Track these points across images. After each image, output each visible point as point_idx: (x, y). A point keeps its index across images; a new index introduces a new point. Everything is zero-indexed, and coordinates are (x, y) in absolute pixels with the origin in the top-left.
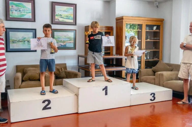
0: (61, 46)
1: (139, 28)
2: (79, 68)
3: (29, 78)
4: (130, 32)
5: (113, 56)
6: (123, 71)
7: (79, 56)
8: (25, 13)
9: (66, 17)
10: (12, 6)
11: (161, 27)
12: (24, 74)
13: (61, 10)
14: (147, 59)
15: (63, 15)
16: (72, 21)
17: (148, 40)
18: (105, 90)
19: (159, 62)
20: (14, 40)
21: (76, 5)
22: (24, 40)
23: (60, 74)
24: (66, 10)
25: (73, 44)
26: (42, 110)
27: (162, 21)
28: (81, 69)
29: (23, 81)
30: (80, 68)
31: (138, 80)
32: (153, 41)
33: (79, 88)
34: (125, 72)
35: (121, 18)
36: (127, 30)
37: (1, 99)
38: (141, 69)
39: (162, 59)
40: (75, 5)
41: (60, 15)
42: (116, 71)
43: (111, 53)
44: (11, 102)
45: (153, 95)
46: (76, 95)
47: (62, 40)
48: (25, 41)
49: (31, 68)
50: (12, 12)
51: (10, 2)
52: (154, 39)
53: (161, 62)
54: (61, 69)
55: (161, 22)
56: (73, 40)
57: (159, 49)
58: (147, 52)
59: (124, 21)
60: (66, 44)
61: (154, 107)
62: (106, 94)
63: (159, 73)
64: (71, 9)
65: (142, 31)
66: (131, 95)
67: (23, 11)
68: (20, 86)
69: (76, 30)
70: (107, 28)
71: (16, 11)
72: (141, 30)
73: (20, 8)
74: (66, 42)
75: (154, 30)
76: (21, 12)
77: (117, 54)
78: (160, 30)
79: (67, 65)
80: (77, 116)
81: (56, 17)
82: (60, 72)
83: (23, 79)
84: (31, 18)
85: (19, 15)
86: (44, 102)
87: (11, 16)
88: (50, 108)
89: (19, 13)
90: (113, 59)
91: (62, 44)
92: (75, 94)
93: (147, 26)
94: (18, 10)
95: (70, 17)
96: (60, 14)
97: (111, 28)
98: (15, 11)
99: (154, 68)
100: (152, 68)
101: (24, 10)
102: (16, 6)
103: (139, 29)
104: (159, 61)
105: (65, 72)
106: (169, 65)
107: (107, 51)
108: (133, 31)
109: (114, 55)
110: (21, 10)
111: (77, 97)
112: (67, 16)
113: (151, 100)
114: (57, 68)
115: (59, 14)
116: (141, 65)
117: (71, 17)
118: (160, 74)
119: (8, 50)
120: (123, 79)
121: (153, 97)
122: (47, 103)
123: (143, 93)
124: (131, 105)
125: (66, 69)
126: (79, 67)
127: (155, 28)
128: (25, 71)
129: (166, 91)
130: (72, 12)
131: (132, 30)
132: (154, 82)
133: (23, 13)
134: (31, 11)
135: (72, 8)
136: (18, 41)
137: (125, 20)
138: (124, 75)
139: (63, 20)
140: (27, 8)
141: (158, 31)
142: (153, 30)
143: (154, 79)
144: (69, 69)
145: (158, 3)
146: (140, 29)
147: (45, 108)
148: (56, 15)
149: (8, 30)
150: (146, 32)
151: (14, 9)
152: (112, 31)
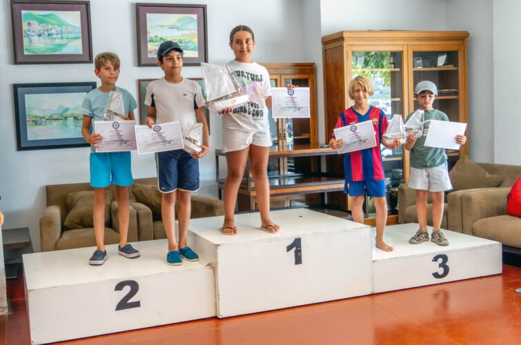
1: (393, 63)
2: (219, 187)
3: (82, 221)
4: (372, 75)
5: (318, 148)
7: (218, 154)
10: (29, 24)
11: (460, 54)
12: (67, 208)
13: (162, 26)
16: (195, 54)
18: (294, 248)
19: (457, 162)
20: (39, 117)
21: (204, 8)
22: (65, 115)
24: (178, 25)
26: (116, 310)
27: (463, 38)
29: (64, 229)
31: (397, 218)
32: (440, 100)
33: (218, 245)
35: (338, 37)
36: (362, 70)
37: (7, 280)
38: (404, 182)
39: (468, 153)
40: (202, 9)
42: (328, 193)
43: (311, 141)
45: (440, 260)
46: (209, 265)
48: (66, 118)
49: (86, 193)
50: (29, 41)
51: (23, 12)
53: (466, 160)
55: (460, 42)
59: (345, 44)
61: (446, 295)
62: (298, 260)
64: (193, 19)
65: (401, 72)
66: (374, 261)
67: (60, 36)
68: (56, 244)
71: (40, 35)
72: (398, 70)
73: (50, 26)
75: (440, 67)
76: (55, 38)
78: (456, 64)
80: (217, 326)
83: (65, 223)
84: (81, 52)
85: (51, 46)
86: (119, 287)
87: (27, 50)
88: (137, 304)
90: (319, 157)
92: (208, 263)
93: (417, 54)
94: (46, 33)
96: (160, 36)
97: (311, 67)
98: (37, 37)
101: (61, 33)
102: (40, 22)
103: (393, 66)
106: (491, 168)
107: (301, 135)
108: (381, 72)
109: (321, 147)
110: (54, 31)
111: (214, 271)
112: (181, 42)
113: (436, 275)
115: (156, 37)
116: (403, 172)
117: (193, 42)
118: (461, 198)
119: (23, 145)
121: (440, 266)
122: (127, 289)
123: (412, 256)
124: (376, 292)
127: (441, 60)
128: (69, 201)
129: (482, 247)
130: (194, 29)
131: (376, 70)
133: (58, 41)
134: (80, 35)
135: (195, 16)
136: (47, 119)
137: (351, 43)
140: (69, 28)
141: (451, 67)
142: (435, 65)
146: (395, 67)
147: (123, 305)
148: (148, 40)
149: (19, 89)
150: (415, 72)
151: (34, 32)
152: (311, 76)
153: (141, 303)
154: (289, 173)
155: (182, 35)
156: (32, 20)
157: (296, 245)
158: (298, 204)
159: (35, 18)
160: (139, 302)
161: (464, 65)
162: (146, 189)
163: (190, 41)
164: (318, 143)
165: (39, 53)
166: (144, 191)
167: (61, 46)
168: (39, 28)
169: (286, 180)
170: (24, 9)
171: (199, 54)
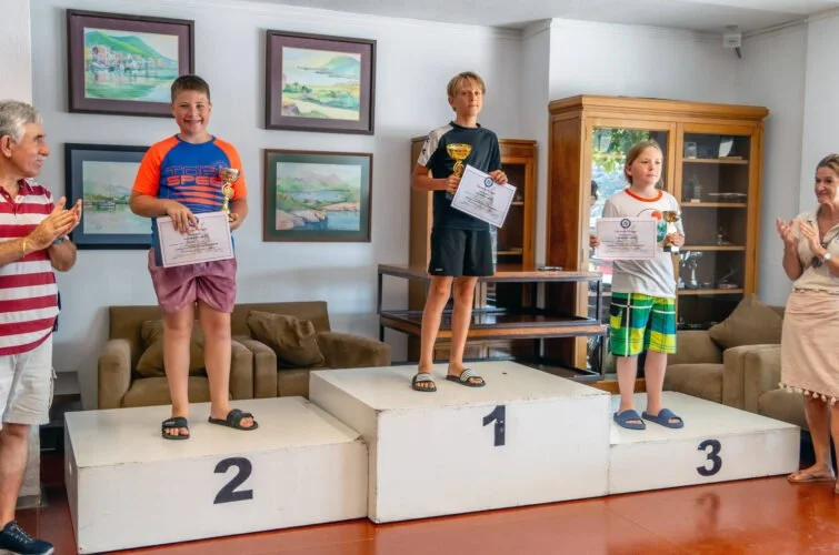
0: (303, 224)
2: (381, 323)
5: (534, 270)
6: (577, 338)
7: (383, 271)
8: (152, 81)
9: (328, 95)
10: (96, 50)
11: (753, 142)
12: (141, 344)
13: (306, 69)
14: (686, 288)
15: (315, 90)
16: (354, 115)
17: (696, 202)
18: (495, 421)
19: (741, 303)
20: (103, 198)
21: (372, 45)
23: (299, 348)
24: (331, 68)
25: (358, 218)
26: (215, 502)
27: (758, 117)
28: (388, 326)
29: (136, 375)
30: (387, 321)
32: (719, 209)
33: (380, 411)
34: (588, 345)
35: (573, 103)
36: (603, 156)
37: (42, 453)
39: (756, 289)
40: (368, 47)
41: (303, 88)
42: (546, 339)
43: (525, 259)
44: (79, 463)
45: (709, 449)
46: (360, 438)
47: (308, 197)
50: (94, 77)
51: (87, 31)
52: (721, 200)
53: (754, 301)
54: (304, 325)
55: (753, 124)
56: (358, 197)
57: (742, 242)
58: (688, 254)
59: (584, 114)
60: (326, 219)
61: (716, 503)
62: (499, 439)
63: (742, 349)
64: (354, 62)
66: (612, 446)
67: (144, 72)
68: (123, 398)
69: (371, 156)
70: (510, 146)
71: (112, 69)
73: (129, 57)
74: (328, 208)
75: (723, 158)
76: (135, 76)
77: (550, 265)
78: (746, 157)
79: (331, 309)
81: (286, 99)
82: (297, 339)
83: (139, 367)
86: (222, 467)
87: (90, 90)
88: (248, 495)
89: (125, 79)
90: (533, 286)
91: (310, 215)
92: (357, 436)
93: (690, 138)
94: (122, 67)
95: (344, 97)
96: (301, 84)
97: (530, 147)
98: (106, 71)
99: (717, 328)
100: (713, 329)
101: (147, 68)
102: (114, 48)
104: (740, 296)
105: (322, 341)
107: (508, 250)
109: (540, 270)
110: (134, 64)
111: (368, 449)
112: (333, 95)
113: (702, 471)
114: (287, 323)
115: (296, 84)
117: (352, 97)
118: (744, 356)
120: (576, 376)
121: (709, 457)
122: (234, 471)
123: (668, 441)
124: (612, 492)
125: (328, 328)
126: (385, 320)
127: (725, 149)
128: (145, 334)
129: (772, 431)
130: (354, 77)
132: (718, 390)
133: (141, 81)
134: (176, 73)
135: (357, 57)
136: (117, 203)
137: (592, 114)
138: (581, 358)
139: (317, 112)
140: (160, 60)
141: (738, 160)
142: (716, 156)
143: (720, 378)
144: (337, 329)
145: (739, 36)
147: (226, 495)
148: (283, 88)
149: (74, 152)
150: (685, 164)
151: (103, 62)
152: (530, 160)
153: (254, 494)
154: (488, 306)
155: (337, 85)
156: (100, 43)
157: (498, 417)
158: (498, 354)
159: (107, 42)
160: (251, 491)
161: (759, 157)
162: (268, 320)
163: (348, 95)
164: (534, 264)
165: (109, 97)
166: (265, 322)
167: (146, 88)
168: (111, 56)
169: (483, 317)
170: (90, 26)
171: (361, 115)
